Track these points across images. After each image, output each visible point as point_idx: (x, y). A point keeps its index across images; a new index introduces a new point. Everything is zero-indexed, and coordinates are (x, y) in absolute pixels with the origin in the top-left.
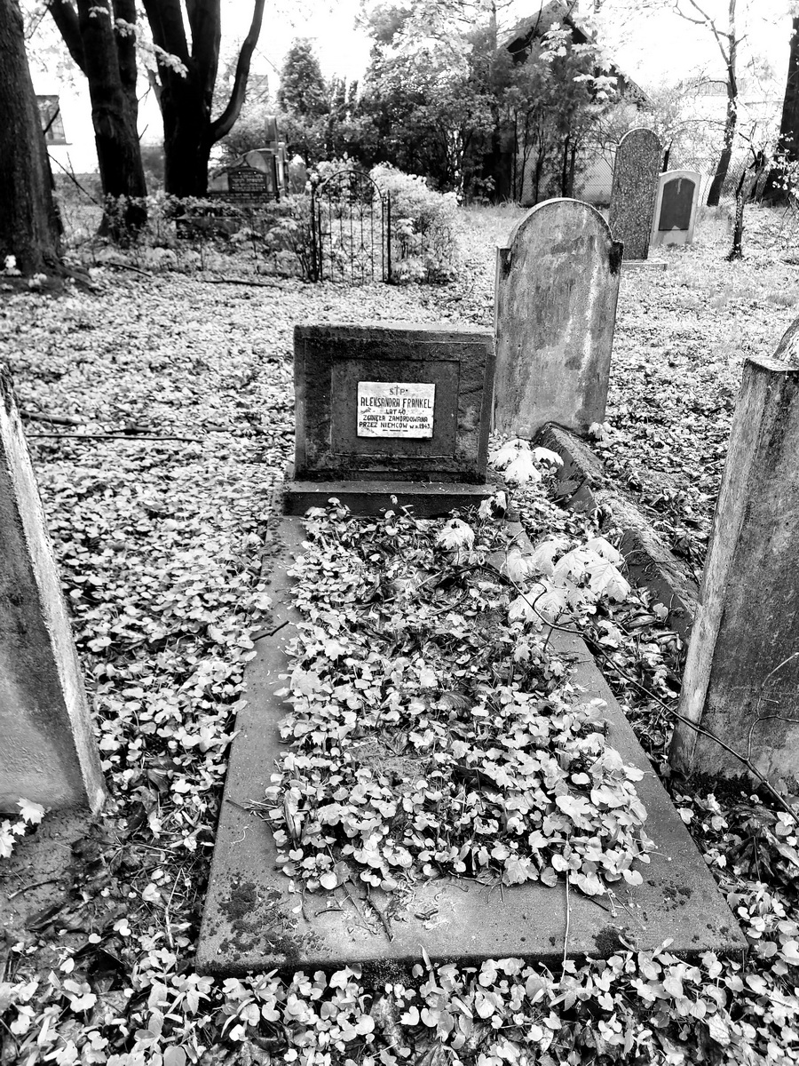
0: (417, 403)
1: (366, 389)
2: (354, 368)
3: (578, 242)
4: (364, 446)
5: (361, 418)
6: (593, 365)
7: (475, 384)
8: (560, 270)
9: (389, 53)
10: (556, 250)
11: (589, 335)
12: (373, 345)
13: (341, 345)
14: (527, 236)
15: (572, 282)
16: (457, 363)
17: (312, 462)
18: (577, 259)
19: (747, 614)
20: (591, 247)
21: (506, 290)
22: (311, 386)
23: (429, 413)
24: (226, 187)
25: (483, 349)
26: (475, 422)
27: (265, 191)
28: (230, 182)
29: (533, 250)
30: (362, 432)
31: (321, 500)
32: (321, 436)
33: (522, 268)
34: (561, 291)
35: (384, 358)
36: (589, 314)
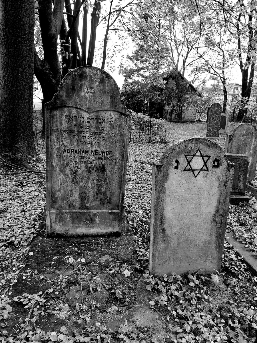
3: (249, 134)
6: (252, 165)
7: (243, 169)
8: (244, 140)
9: (130, 81)
10: (243, 136)
11: (251, 157)
14: (236, 132)
15: (247, 144)
16: (239, 163)
18: (249, 138)
20: (252, 135)
21: (230, 145)
25: (246, 160)
26: (243, 179)
29: (237, 135)
33: (234, 140)
34: (244, 146)
36: (251, 152)
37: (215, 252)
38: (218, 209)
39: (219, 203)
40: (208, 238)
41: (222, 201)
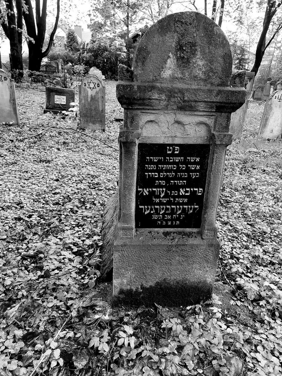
0: (63, 99)
1: (56, 96)
2: (54, 93)
4: (56, 105)
5: (55, 101)
7: (72, 97)
12: (57, 90)
13: (52, 90)
16: (69, 93)
17: (48, 107)
19: (82, 109)
22: (48, 95)
23: (65, 101)
24: (45, 70)
25: (72, 92)
27: (55, 71)
28: (46, 69)
30: (55, 103)
31: (49, 111)
32: (49, 103)
35: (58, 92)
37: (14, 115)
38: (11, 98)
39: (11, 95)
40: (10, 109)
41: (12, 94)
